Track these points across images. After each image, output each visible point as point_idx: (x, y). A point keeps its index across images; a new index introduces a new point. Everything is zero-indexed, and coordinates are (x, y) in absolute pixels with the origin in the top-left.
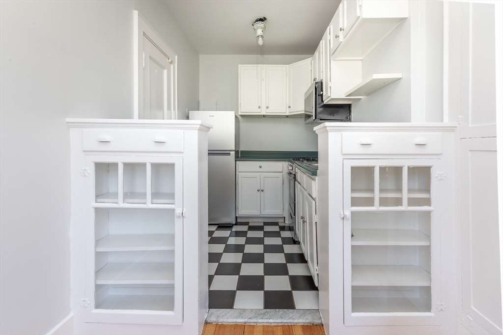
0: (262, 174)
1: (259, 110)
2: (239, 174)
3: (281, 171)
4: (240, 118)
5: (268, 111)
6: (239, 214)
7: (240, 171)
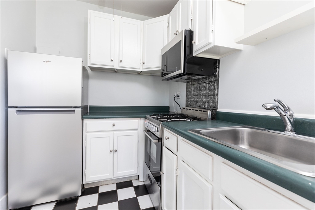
0: (115, 132)
1: (112, 63)
2: (88, 134)
3: (137, 128)
4: (89, 70)
5: (121, 65)
6: (87, 181)
7: (88, 130)
